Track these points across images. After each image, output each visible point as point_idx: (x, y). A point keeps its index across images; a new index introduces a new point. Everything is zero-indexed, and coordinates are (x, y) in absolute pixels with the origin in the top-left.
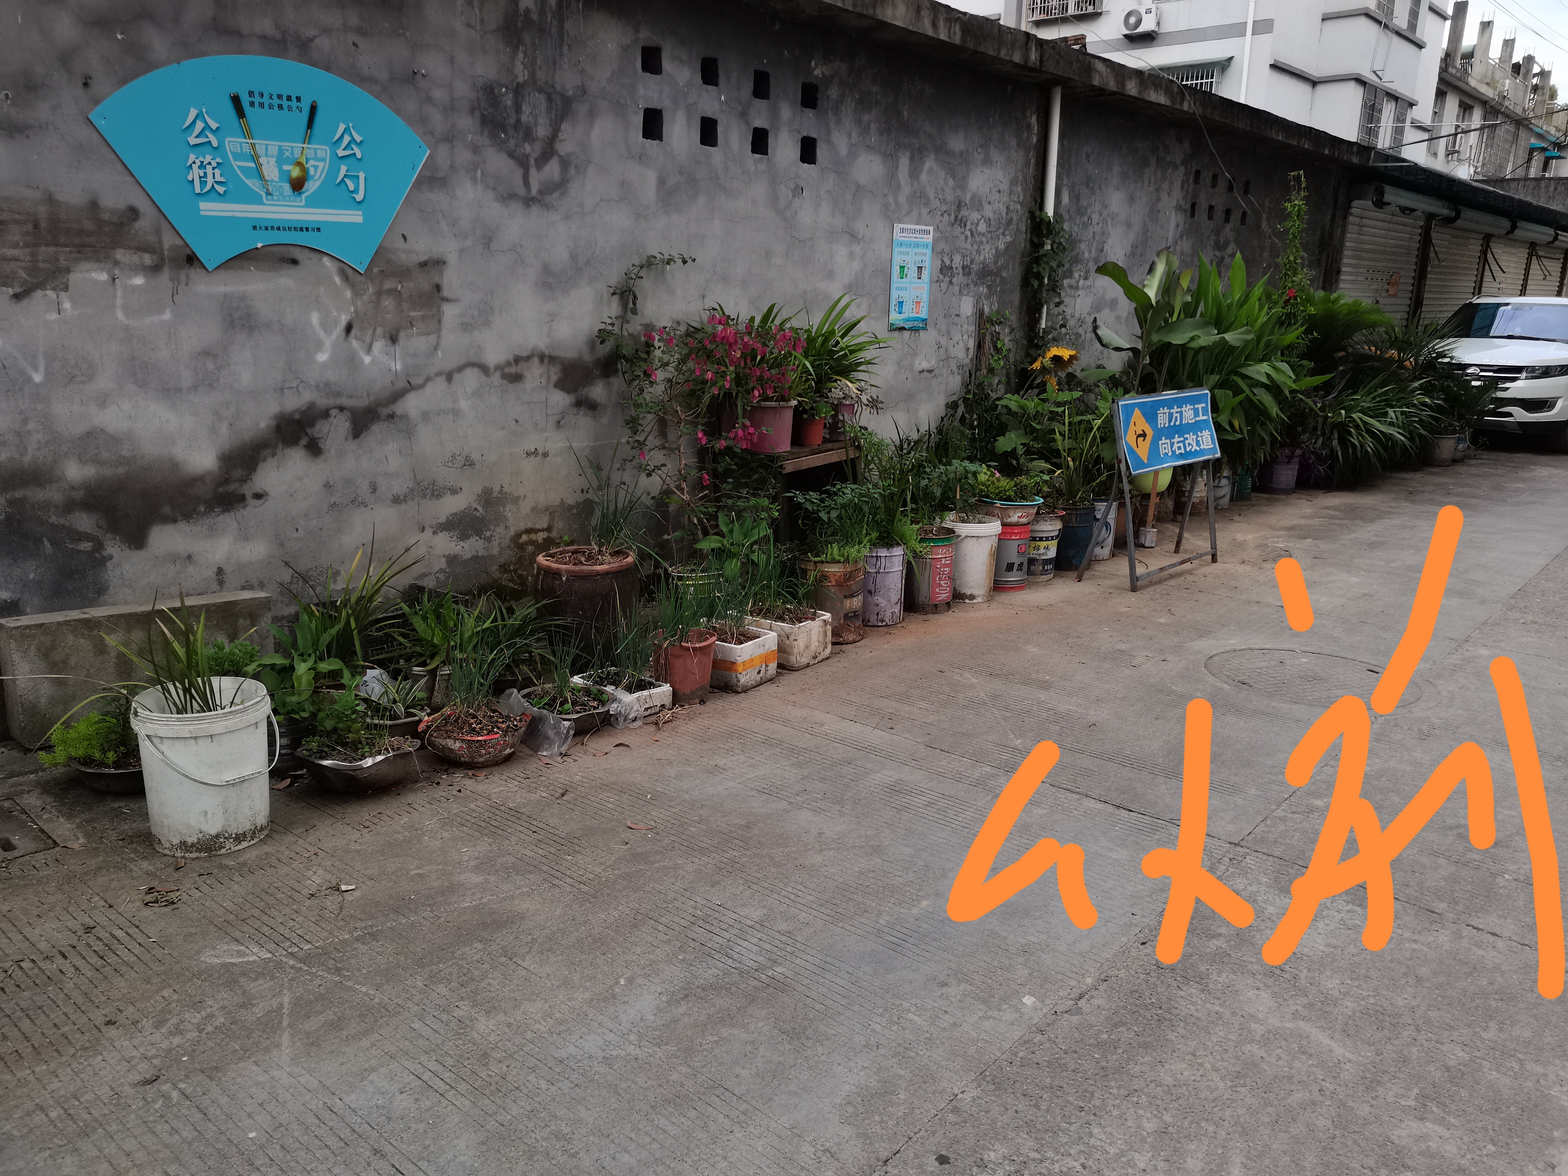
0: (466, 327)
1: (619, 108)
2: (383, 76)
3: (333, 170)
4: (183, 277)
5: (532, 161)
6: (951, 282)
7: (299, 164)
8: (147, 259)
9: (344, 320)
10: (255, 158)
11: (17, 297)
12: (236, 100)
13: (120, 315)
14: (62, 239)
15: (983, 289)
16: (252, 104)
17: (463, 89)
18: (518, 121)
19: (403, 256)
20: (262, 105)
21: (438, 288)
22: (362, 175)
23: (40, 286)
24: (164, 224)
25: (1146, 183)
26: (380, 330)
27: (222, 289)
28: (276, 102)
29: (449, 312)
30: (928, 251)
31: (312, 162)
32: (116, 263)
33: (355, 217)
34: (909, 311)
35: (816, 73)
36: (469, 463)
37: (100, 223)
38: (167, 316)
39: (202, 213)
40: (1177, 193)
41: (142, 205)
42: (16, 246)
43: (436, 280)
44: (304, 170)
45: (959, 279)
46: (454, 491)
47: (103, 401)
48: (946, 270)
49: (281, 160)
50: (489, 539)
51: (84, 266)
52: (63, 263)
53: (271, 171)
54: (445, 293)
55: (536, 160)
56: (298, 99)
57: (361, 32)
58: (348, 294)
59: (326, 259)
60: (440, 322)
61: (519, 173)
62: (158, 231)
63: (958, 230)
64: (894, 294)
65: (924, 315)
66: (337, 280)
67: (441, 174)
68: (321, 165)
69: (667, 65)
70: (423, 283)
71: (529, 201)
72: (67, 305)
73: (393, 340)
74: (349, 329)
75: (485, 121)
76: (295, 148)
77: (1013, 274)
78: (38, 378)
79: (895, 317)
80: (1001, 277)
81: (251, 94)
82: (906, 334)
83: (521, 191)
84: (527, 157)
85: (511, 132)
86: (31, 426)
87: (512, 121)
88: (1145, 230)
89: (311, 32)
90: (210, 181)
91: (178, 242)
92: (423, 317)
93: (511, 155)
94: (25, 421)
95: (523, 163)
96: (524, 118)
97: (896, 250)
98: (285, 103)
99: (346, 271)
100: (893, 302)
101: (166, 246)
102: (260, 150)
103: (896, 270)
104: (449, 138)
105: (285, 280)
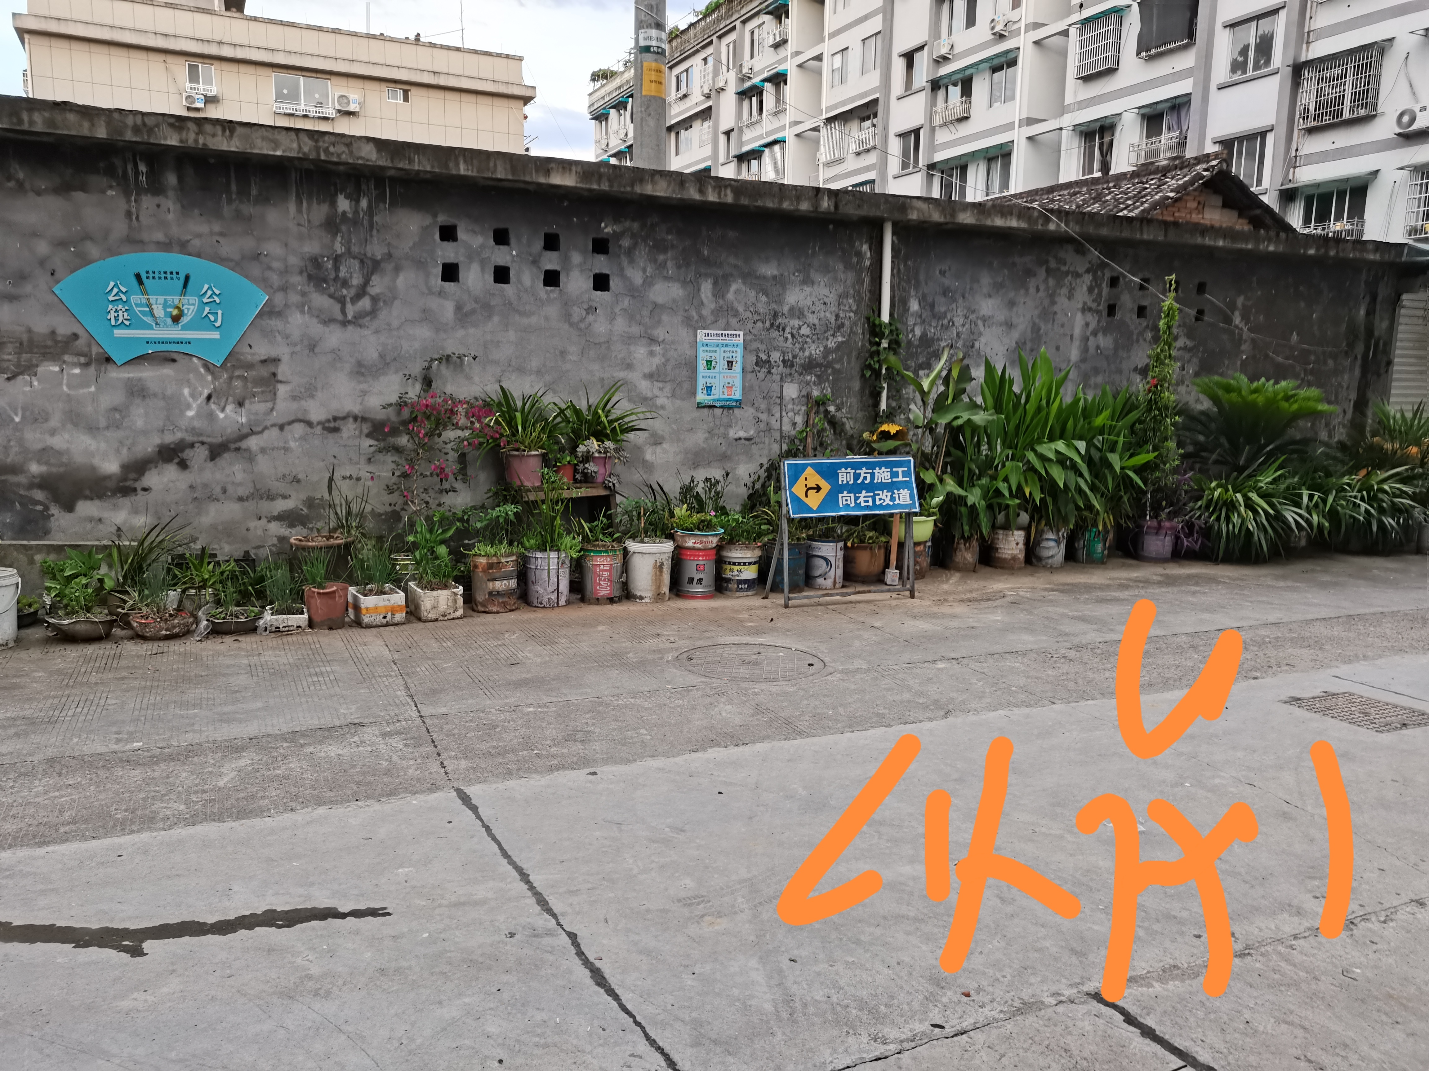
0: (295, 398)
1: (420, 265)
2: (237, 258)
3: (201, 310)
4: (103, 369)
5: (348, 299)
6: (769, 372)
7: (178, 308)
8: (82, 360)
9: (206, 392)
10: (149, 305)
11: (8, 379)
12: (138, 276)
13: (65, 388)
14: (35, 350)
15: (811, 378)
16: (148, 278)
17: (293, 260)
18: (337, 277)
19: (249, 357)
20: (154, 278)
21: (274, 375)
23: (21, 373)
24: (93, 342)
25: (1032, 290)
27: (127, 375)
29: (282, 390)
30: (740, 350)
32: (64, 362)
33: (216, 335)
34: (718, 394)
35: (606, 230)
36: (296, 480)
37: (56, 342)
38: (93, 389)
40: (1084, 297)
41: (80, 332)
42: (10, 354)
43: (273, 371)
45: (780, 370)
46: (285, 497)
47: (53, 433)
48: (761, 363)
49: (165, 305)
51: (46, 363)
52: (34, 362)
53: (159, 312)
54: (280, 377)
55: (351, 299)
56: (177, 273)
57: (222, 234)
58: (209, 378)
59: (194, 359)
60: (275, 394)
61: (337, 307)
62: (89, 345)
63: (775, 334)
64: (701, 381)
65: (737, 396)
66: (202, 370)
67: (276, 309)
68: (192, 307)
69: (461, 234)
70: (264, 372)
71: (345, 323)
72: (36, 383)
73: (241, 404)
74: (209, 398)
75: (310, 277)
76: (176, 299)
77: (848, 367)
78: (17, 419)
79: (701, 397)
80: (833, 368)
81: (147, 272)
82: (717, 411)
83: (340, 317)
84: (344, 297)
85: (331, 283)
86: (12, 443)
87: (332, 277)
89: (189, 237)
90: (121, 319)
91: (101, 351)
92: (263, 392)
93: (331, 296)
94: (9, 441)
95: (342, 301)
96: (342, 274)
97: (701, 349)
98: (169, 276)
99: (207, 366)
100: (700, 387)
101: (94, 353)
103: (701, 365)
104: (284, 289)
105: (167, 371)
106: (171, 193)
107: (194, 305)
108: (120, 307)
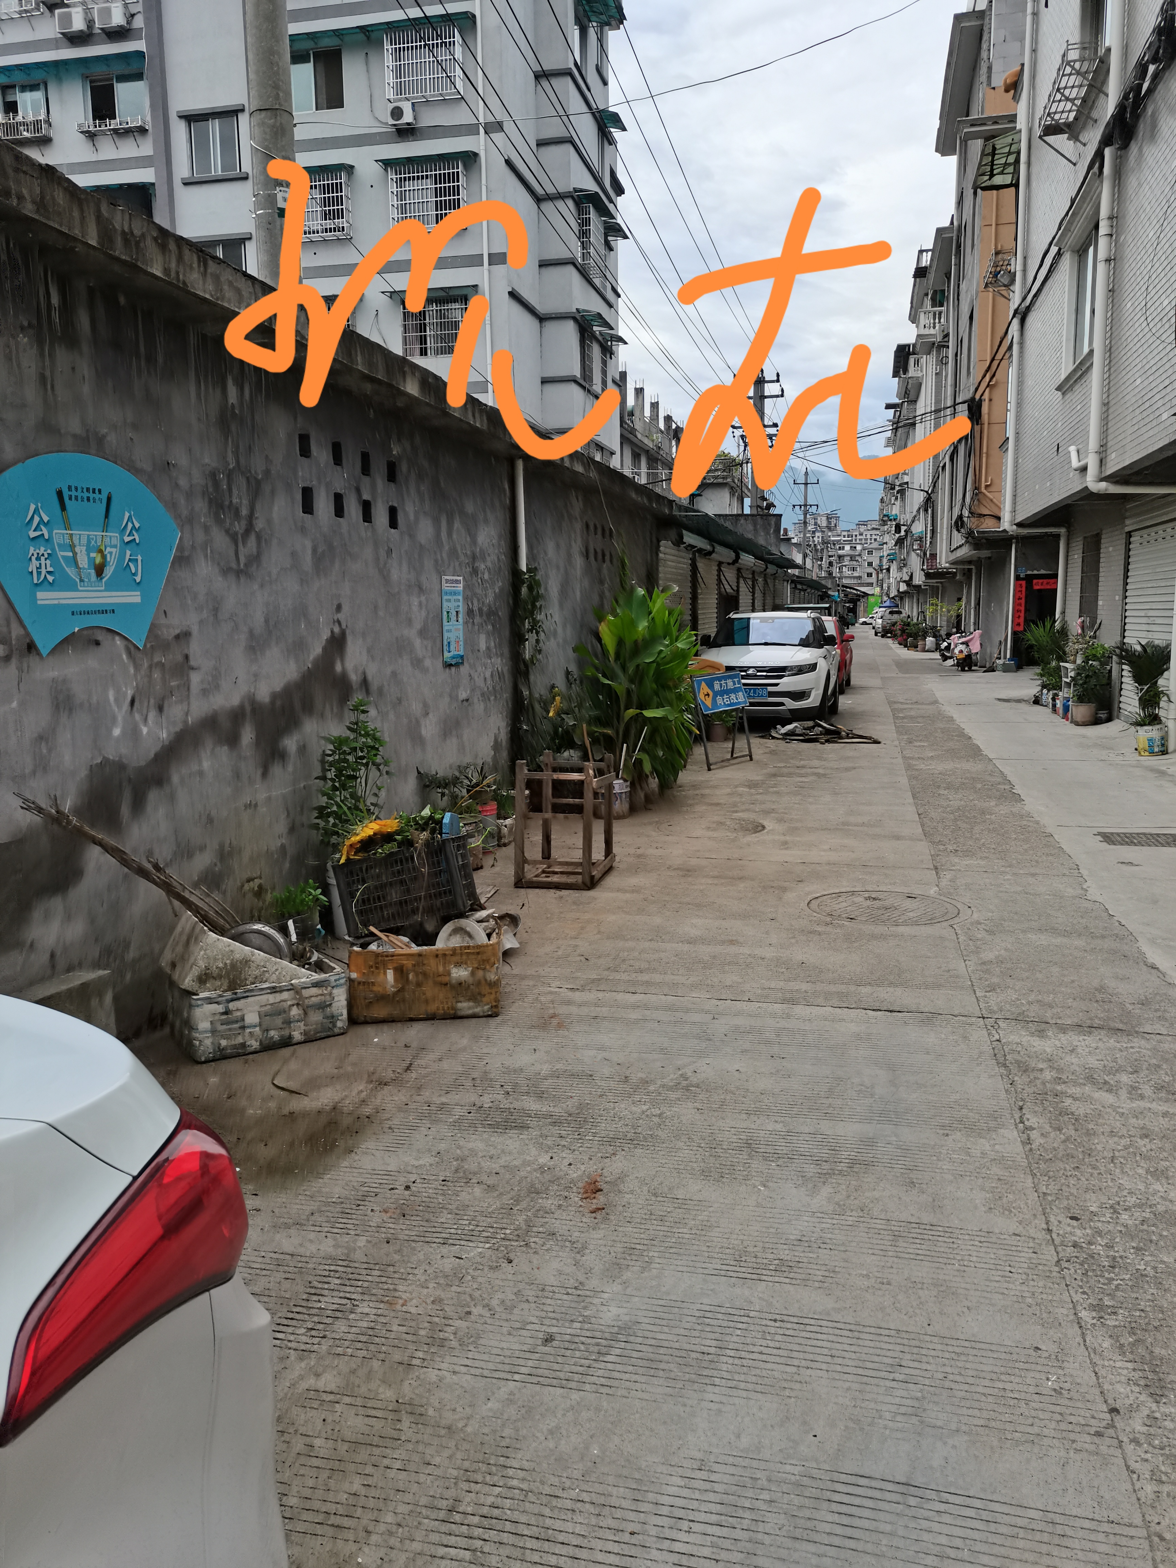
0: (205, 692)
1: (288, 488)
2: (147, 466)
3: (122, 555)
4: (25, 665)
5: (240, 538)
6: (473, 623)
8: (2, 650)
9: (130, 693)
10: (72, 547)
12: (60, 494)
15: (490, 627)
17: (197, 476)
18: (231, 502)
19: (165, 631)
21: (187, 657)
22: (139, 558)
24: (13, 615)
25: (563, 533)
26: (152, 701)
27: (52, 674)
28: (86, 495)
29: (195, 678)
30: (460, 598)
31: (108, 549)
33: (134, 597)
34: (453, 650)
35: (394, 452)
38: (14, 704)
39: (39, 602)
40: (579, 540)
43: (186, 651)
44: (104, 557)
45: (477, 620)
48: (470, 613)
50: (224, 893)
54: (192, 663)
55: (242, 536)
56: (100, 491)
57: (135, 427)
58: (132, 670)
59: (117, 638)
60: (189, 689)
61: (232, 548)
62: (9, 622)
63: (474, 579)
64: (446, 635)
65: (461, 653)
66: (124, 657)
67: (186, 554)
68: (114, 550)
69: (314, 449)
70: (178, 654)
71: (238, 573)
74: (132, 702)
75: (211, 503)
77: (505, 613)
79: (446, 654)
80: (499, 616)
81: (70, 488)
82: (453, 669)
83: (234, 565)
84: (236, 533)
85: (227, 512)
87: (227, 503)
88: (566, 572)
89: (104, 430)
90: (43, 571)
91: (22, 632)
92: (178, 686)
93: (227, 532)
95: (234, 538)
96: (234, 500)
97: (445, 597)
98: (91, 495)
99: (131, 648)
100: (445, 643)
101: (14, 635)
102: (76, 540)
103: (445, 615)
104: (191, 521)
105: (92, 661)
106: (85, 351)
107: (115, 546)
108: (42, 549)
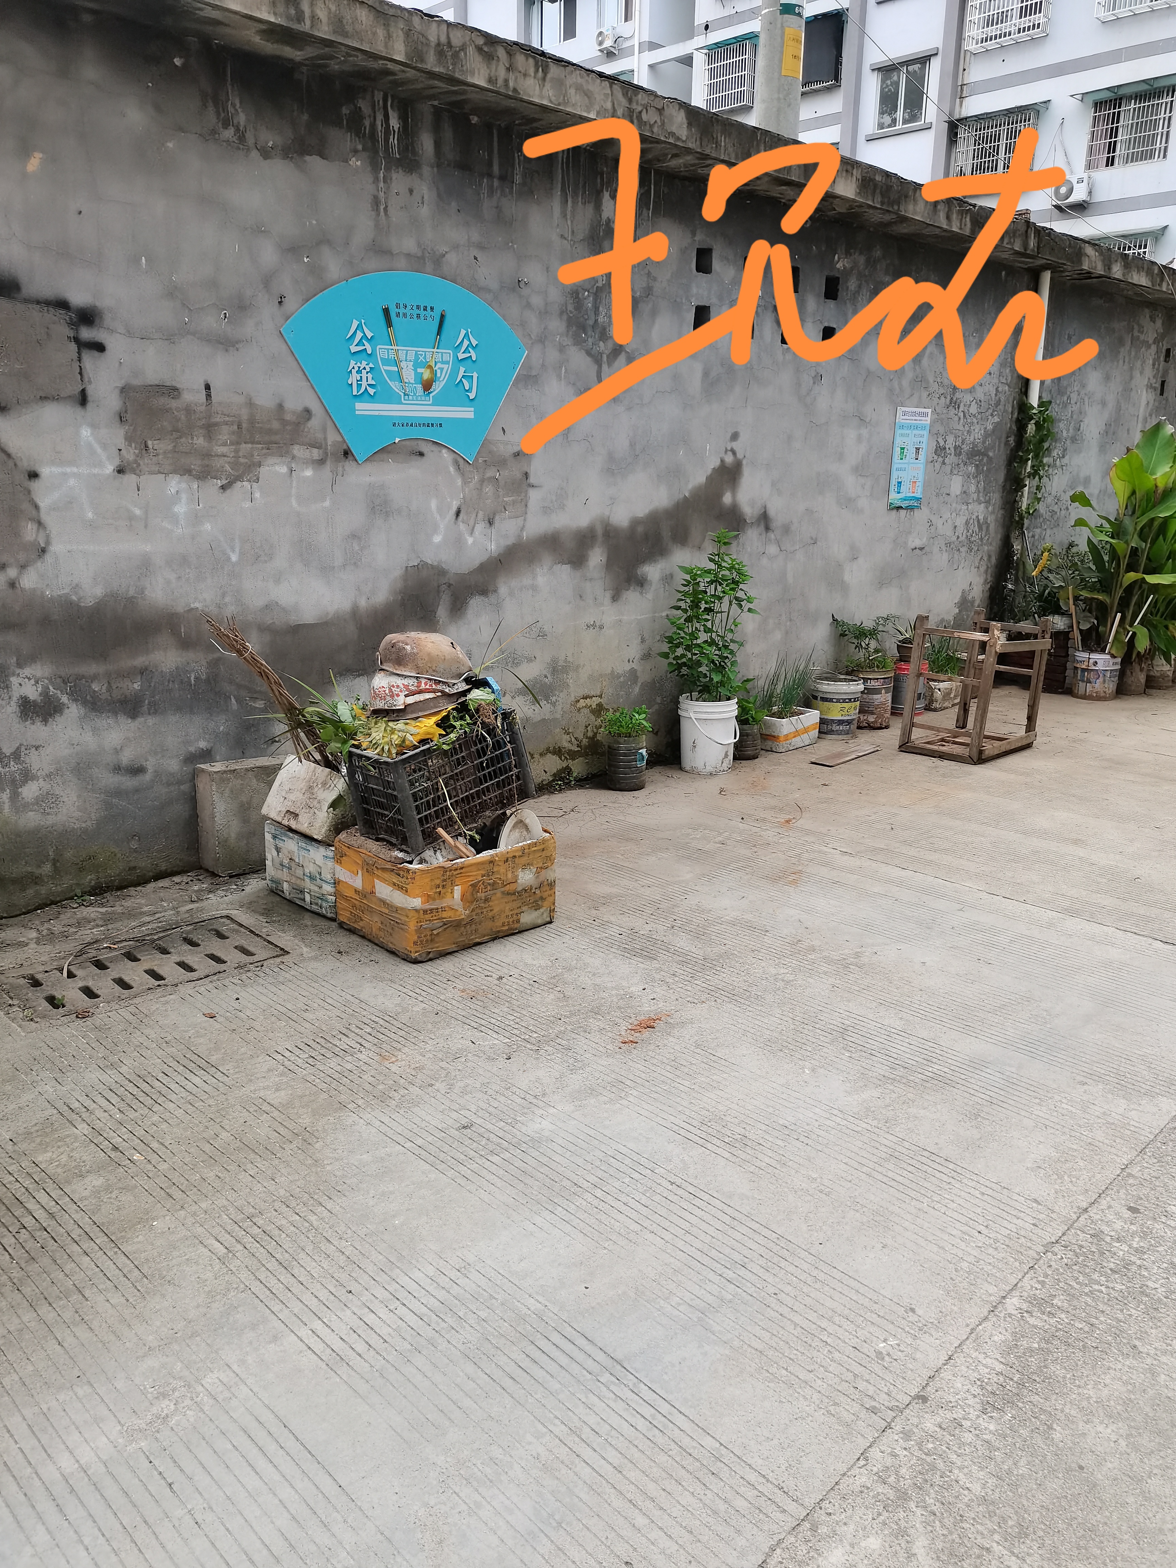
0: (546, 510)
1: (676, 307)
2: (494, 285)
3: (454, 372)
4: (340, 469)
5: (605, 357)
6: (944, 463)
7: (430, 367)
8: (316, 454)
9: (455, 505)
10: (397, 363)
11: (223, 488)
12: (386, 311)
13: (294, 503)
14: (257, 437)
15: (971, 469)
16: (398, 315)
17: (555, 296)
18: (596, 321)
19: (502, 447)
20: (405, 315)
21: (526, 475)
22: (475, 375)
23: (239, 478)
24: (329, 423)
25: (1121, 362)
26: (481, 514)
27: (368, 479)
28: (416, 312)
29: (534, 496)
30: (926, 433)
31: (439, 365)
32: (293, 457)
33: (468, 413)
34: (906, 492)
35: (838, 266)
36: (543, 635)
37: (284, 422)
38: (327, 504)
39: (357, 413)
40: (1149, 372)
41: (315, 407)
42: (225, 444)
43: (525, 469)
44: (433, 372)
45: (951, 459)
46: (530, 660)
47: (278, 579)
48: (940, 450)
50: (554, 704)
51: (271, 460)
52: (257, 458)
53: (409, 375)
54: (532, 480)
55: (608, 357)
56: (432, 309)
57: (481, 247)
58: (459, 482)
59: (444, 451)
60: (526, 506)
61: (594, 369)
62: (324, 430)
63: (953, 411)
64: (895, 475)
65: (919, 495)
66: (452, 469)
67: (534, 373)
69: (716, 265)
70: (514, 471)
72: (257, 495)
73: (491, 523)
74: (458, 513)
75: (570, 322)
76: (427, 353)
77: (999, 454)
78: (234, 558)
79: (894, 497)
80: (988, 456)
82: (903, 513)
84: (601, 354)
85: (590, 333)
86: (227, 600)
87: (591, 322)
88: (1118, 409)
89: (444, 249)
90: (364, 383)
91: (339, 439)
92: (514, 502)
93: (589, 353)
94: (224, 595)
95: (597, 359)
96: (601, 319)
97: (899, 432)
98: (422, 313)
99: (459, 463)
100: (894, 482)
101: (329, 442)
102: (402, 355)
103: (897, 451)
104: (542, 340)
105: (414, 470)
106: (426, 170)
107: (448, 363)
108: (364, 363)
